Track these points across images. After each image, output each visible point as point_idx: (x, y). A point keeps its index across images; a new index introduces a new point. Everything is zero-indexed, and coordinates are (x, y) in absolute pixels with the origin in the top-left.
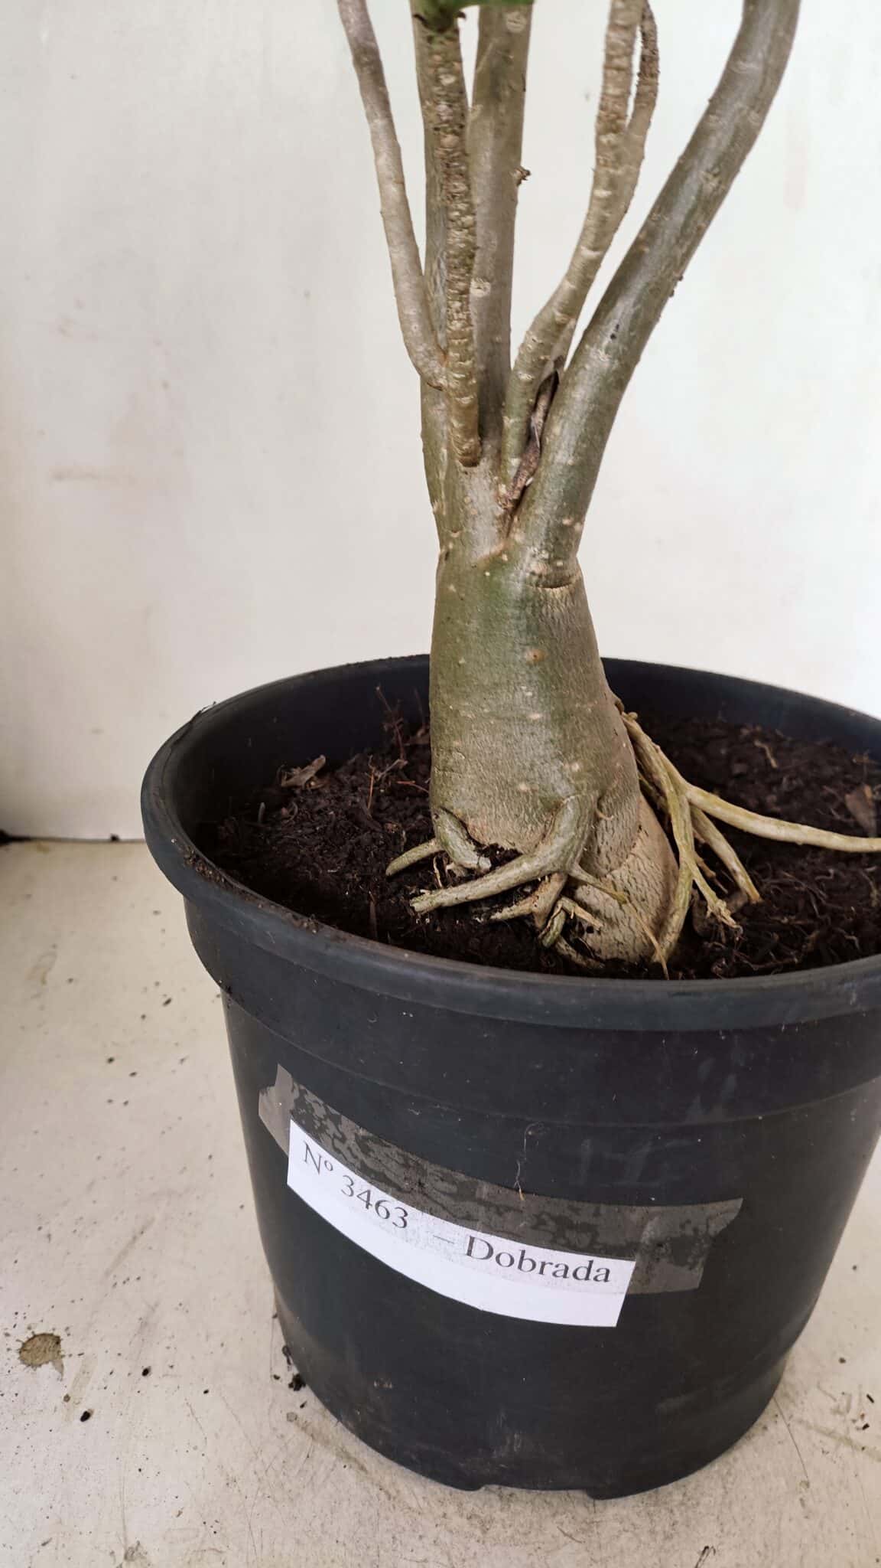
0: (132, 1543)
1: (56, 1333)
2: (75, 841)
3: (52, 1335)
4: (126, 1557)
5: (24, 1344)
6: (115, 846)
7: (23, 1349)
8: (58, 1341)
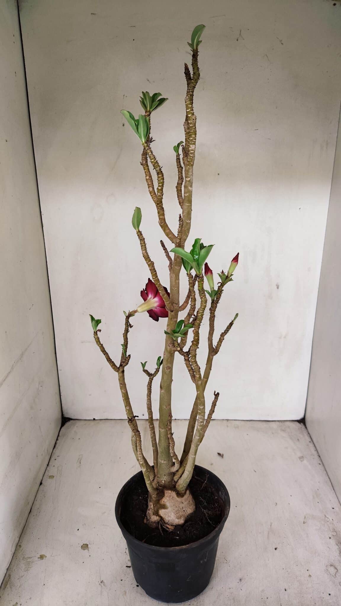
0: (102, 580)
1: (87, 544)
3: (86, 544)
4: (101, 582)
5: (82, 546)
7: (82, 547)
8: (88, 545)
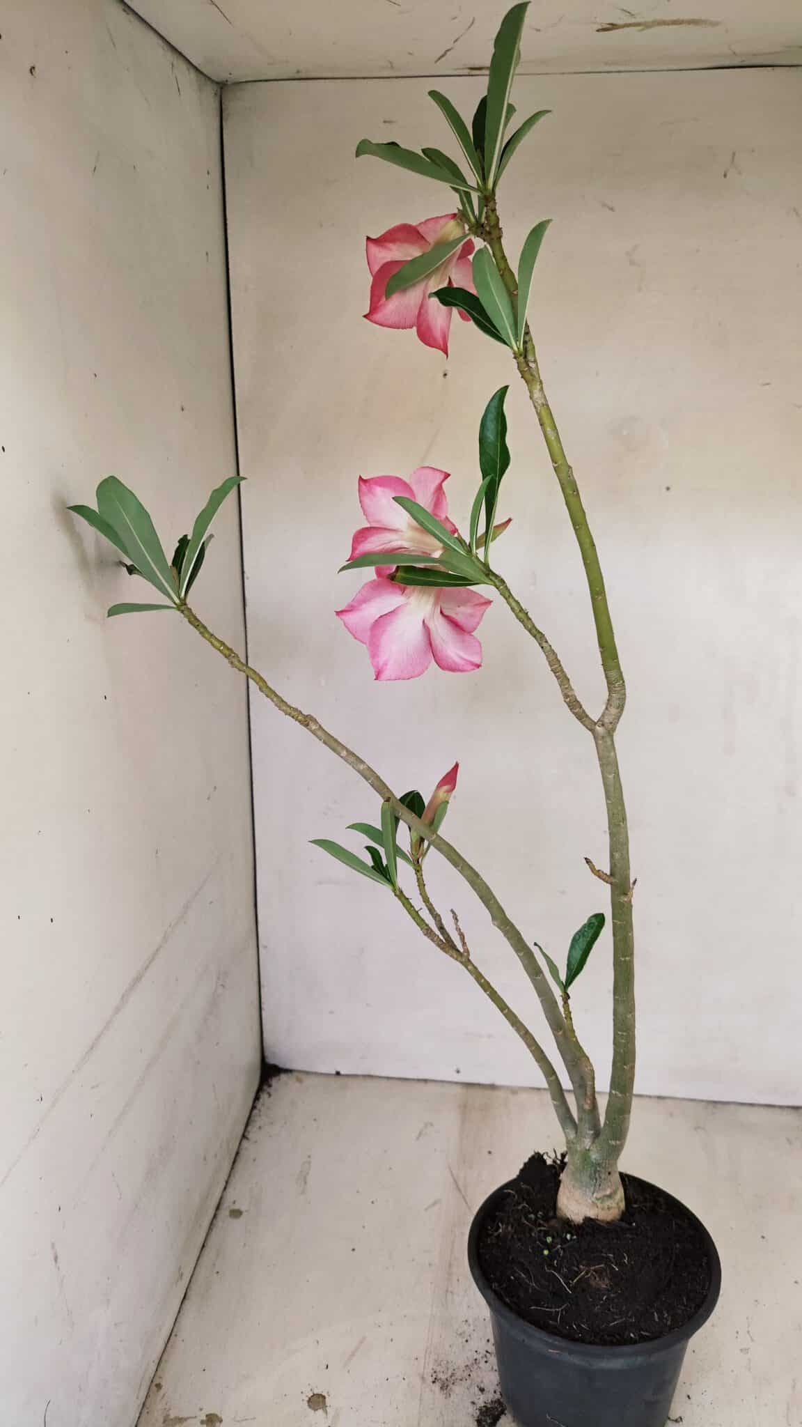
1: (324, 1394)
2: (316, 1074)
3: (321, 1395)
6: (339, 1079)
7: (309, 1401)
8: (324, 1398)
